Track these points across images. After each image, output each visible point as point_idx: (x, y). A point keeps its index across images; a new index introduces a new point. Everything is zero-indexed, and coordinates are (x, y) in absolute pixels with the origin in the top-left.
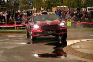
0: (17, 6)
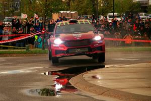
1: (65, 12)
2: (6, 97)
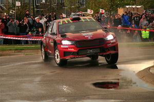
0: (61, 8)
1: (131, 6)
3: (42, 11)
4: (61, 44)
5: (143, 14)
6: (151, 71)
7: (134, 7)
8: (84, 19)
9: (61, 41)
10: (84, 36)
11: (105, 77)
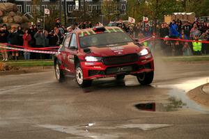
1: (179, 13)
2: (112, 113)
3: (75, 20)
4: (85, 61)
5: (194, 23)
6: (204, 90)
7: (183, 14)
8: (110, 30)
9: (84, 57)
10: (113, 51)
11: (149, 97)
